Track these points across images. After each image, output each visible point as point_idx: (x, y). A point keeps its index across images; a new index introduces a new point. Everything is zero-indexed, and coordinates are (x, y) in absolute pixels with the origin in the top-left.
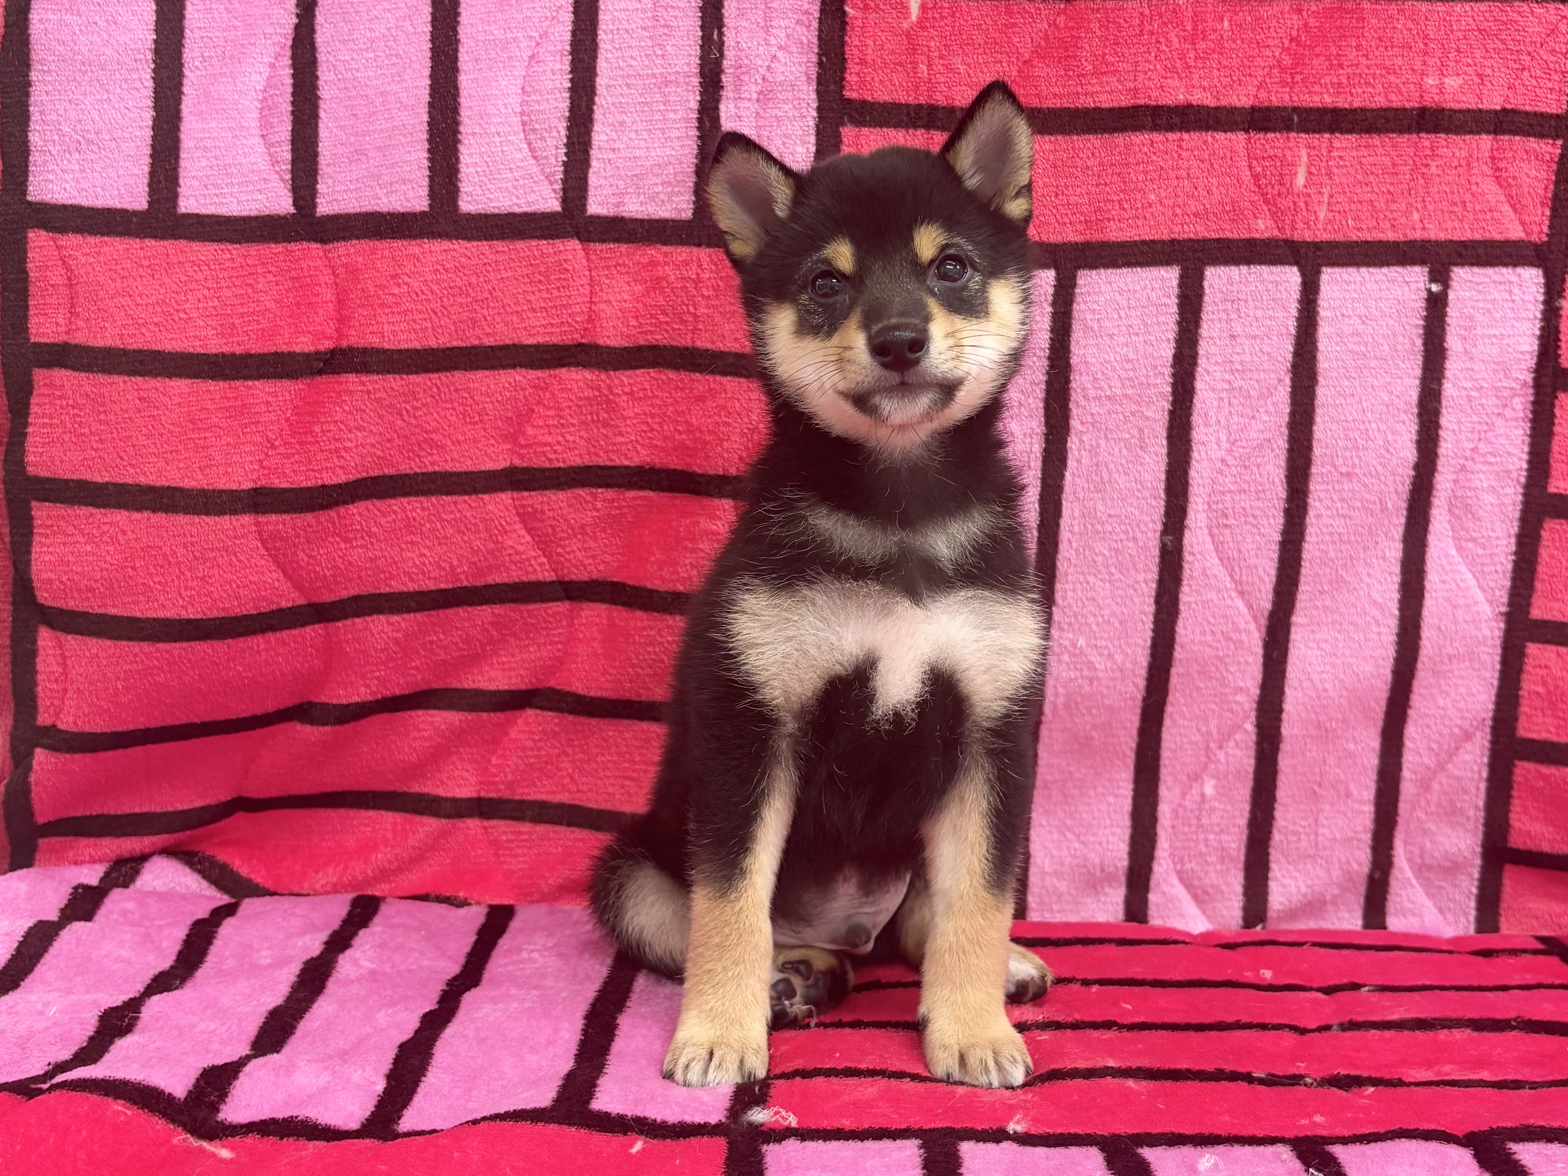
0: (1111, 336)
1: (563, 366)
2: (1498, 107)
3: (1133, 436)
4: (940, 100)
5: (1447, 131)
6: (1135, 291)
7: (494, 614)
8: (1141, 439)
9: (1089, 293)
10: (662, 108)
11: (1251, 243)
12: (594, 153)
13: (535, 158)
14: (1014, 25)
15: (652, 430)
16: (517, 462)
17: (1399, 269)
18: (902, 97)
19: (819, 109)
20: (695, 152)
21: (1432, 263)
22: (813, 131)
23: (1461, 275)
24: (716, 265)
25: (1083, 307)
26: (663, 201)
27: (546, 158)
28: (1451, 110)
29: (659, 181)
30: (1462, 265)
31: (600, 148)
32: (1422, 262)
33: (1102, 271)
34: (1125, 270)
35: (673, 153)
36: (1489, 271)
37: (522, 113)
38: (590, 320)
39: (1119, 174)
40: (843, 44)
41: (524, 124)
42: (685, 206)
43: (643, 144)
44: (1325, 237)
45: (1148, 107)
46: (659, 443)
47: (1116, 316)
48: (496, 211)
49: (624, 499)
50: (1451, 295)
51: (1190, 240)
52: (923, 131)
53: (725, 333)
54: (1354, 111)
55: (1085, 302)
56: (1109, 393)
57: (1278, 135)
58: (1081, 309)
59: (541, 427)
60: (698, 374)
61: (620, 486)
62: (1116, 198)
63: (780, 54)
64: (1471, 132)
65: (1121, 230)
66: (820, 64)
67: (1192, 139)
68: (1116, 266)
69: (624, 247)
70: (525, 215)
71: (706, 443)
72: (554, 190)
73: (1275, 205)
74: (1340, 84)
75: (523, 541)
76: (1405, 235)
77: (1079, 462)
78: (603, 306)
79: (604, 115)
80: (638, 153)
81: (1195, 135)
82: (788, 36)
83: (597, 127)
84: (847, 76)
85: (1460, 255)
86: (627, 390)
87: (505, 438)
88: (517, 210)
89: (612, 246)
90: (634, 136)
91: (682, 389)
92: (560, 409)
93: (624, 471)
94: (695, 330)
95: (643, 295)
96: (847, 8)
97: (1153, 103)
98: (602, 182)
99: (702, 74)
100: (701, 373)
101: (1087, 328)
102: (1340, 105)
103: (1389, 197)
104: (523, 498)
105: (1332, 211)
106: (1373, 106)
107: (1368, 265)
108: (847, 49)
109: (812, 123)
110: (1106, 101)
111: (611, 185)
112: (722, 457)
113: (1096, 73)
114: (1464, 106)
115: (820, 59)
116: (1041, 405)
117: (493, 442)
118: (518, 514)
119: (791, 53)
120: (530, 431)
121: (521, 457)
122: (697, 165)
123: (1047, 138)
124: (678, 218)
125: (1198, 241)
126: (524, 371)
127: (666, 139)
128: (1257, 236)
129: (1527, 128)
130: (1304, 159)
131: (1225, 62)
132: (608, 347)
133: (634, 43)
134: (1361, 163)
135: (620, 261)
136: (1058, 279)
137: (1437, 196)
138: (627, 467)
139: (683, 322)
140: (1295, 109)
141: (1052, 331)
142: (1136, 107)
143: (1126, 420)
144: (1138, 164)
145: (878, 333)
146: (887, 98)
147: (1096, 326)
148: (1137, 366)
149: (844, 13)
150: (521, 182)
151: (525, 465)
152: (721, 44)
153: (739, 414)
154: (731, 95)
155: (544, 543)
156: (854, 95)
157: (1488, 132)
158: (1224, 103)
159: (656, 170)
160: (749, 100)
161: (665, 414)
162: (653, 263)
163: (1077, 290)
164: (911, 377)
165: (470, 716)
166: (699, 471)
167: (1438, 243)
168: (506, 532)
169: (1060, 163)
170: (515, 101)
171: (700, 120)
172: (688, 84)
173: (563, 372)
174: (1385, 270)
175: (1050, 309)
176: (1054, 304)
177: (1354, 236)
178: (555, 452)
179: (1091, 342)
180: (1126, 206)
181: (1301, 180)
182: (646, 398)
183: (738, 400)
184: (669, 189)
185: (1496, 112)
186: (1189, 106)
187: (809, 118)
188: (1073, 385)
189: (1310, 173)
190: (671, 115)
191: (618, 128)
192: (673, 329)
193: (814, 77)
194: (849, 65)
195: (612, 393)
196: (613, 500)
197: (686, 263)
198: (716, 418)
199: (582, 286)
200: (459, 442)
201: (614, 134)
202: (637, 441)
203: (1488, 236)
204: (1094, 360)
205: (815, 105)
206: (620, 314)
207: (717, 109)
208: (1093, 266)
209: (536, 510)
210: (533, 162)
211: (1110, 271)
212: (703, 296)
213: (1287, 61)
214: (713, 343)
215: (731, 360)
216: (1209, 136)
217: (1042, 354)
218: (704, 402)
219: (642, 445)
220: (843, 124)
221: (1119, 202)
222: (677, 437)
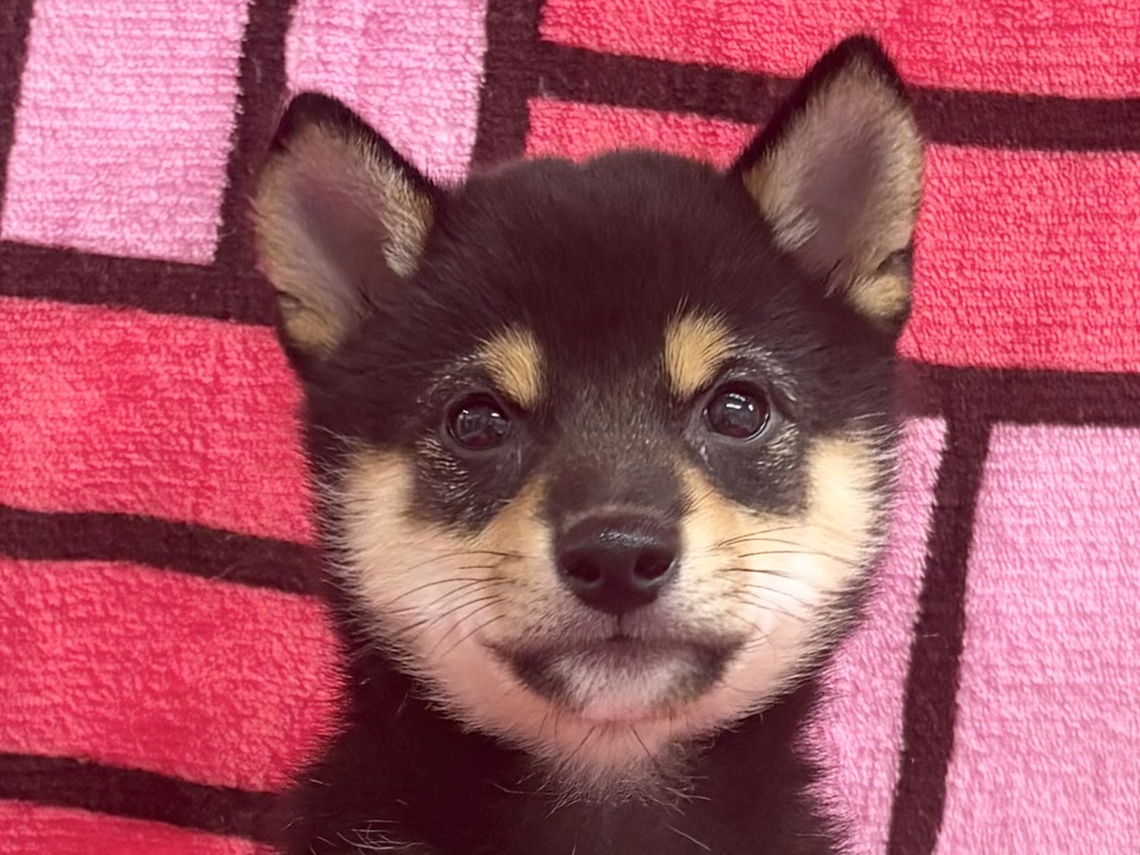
0: (1052, 564)
3: (1081, 771)
4: (737, 58)
6: (1107, 475)
8: (1098, 778)
9: (1013, 471)
10: (169, 33)
12: (25, 116)
15: (98, 685)
19: (489, 59)
20: (230, 127)
22: (472, 103)
24: (255, 360)
25: (998, 499)
26: (156, 223)
29: (152, 180)
31: (36, 106)
33: (1043, 429)
34: (1089, 431)
35: (185, 126)
39: (1090, 235)
42: (201, 236)
43: (124, 104)
46: (111, 714)
47: (1064, 523)
49: (32, 825)
52: (697, 118)
53: (263, 500)
55: (1003, 490)
56: (1039, 680)
58: (993, 504)
60: (200, 580)
62: (1082, 283)
65: (1088, 348)
68: (1071, 420)
69: (70, 311)
71: (207, 721)
77: (968, 814)
78: (17, 427)
79: (50, 38)
80: (112, 121)
83: (34, 63)
86: (54, 600)
89: (45, 305)
90: (108, 88)
91: (165, 607)
93: (33, 766)
94: (202, 490)
95: (102, 411)
98: (36, 174)
100: (207, 576)
101: (1003, 543)
109: (472, 86)
110: (1073, 85)
111: (54, 183)
112: (239, 751)
113: (1059, 25)
116: (899, 692)
122: (231, 155)
123: (949, 150)
124: (186, 258)
127: (172, 96)
132: (23, 511)
135: (60, 339)
136: (951, 437)
138: (39, 758)
139: (178, 469)
141: (932, 544)
143: (1071, 736)
145: (578, 531)
146: (628, 46)
147: (1022, 540)
148: (1101, 628)
153: (279, 667)
154: (311, 17)
156: (563, 36)
159: (148, 159)
160: (348, 30)
161: (127, 655)
162: (127, 348)
163: (989, 465)
164: (637, 626)
166: (188, 776)
169: (972, 204)
171: (244, 63)
175: (929, 499)
176: (938, 489)
179: (1011, 572)
180: (1100, 301)
182: (91, 619)
183: (280, 637)
184: (173, 199)
187: (467, 76)
188: (967, 656)
190: (187, 50)
191: (77, 68)
192: (158, 484)
195: (22, 605)
197: (194, 351)
198: (234, 671)
201: (67, 78)
202: (66, 707)
204: (1013, 609)
205: (481, 50)
206: (51, 446)
207: (280, 43)
208: (1024, 418)
211: (1058, 430)
212: (223, 419)
214: (237, 517)
215: (270, 555)
217: (907, 591)
218: (209, 638)
219: (76, 715)
220: (534, 93)
221: (1088, 291)
222: (149, 703)
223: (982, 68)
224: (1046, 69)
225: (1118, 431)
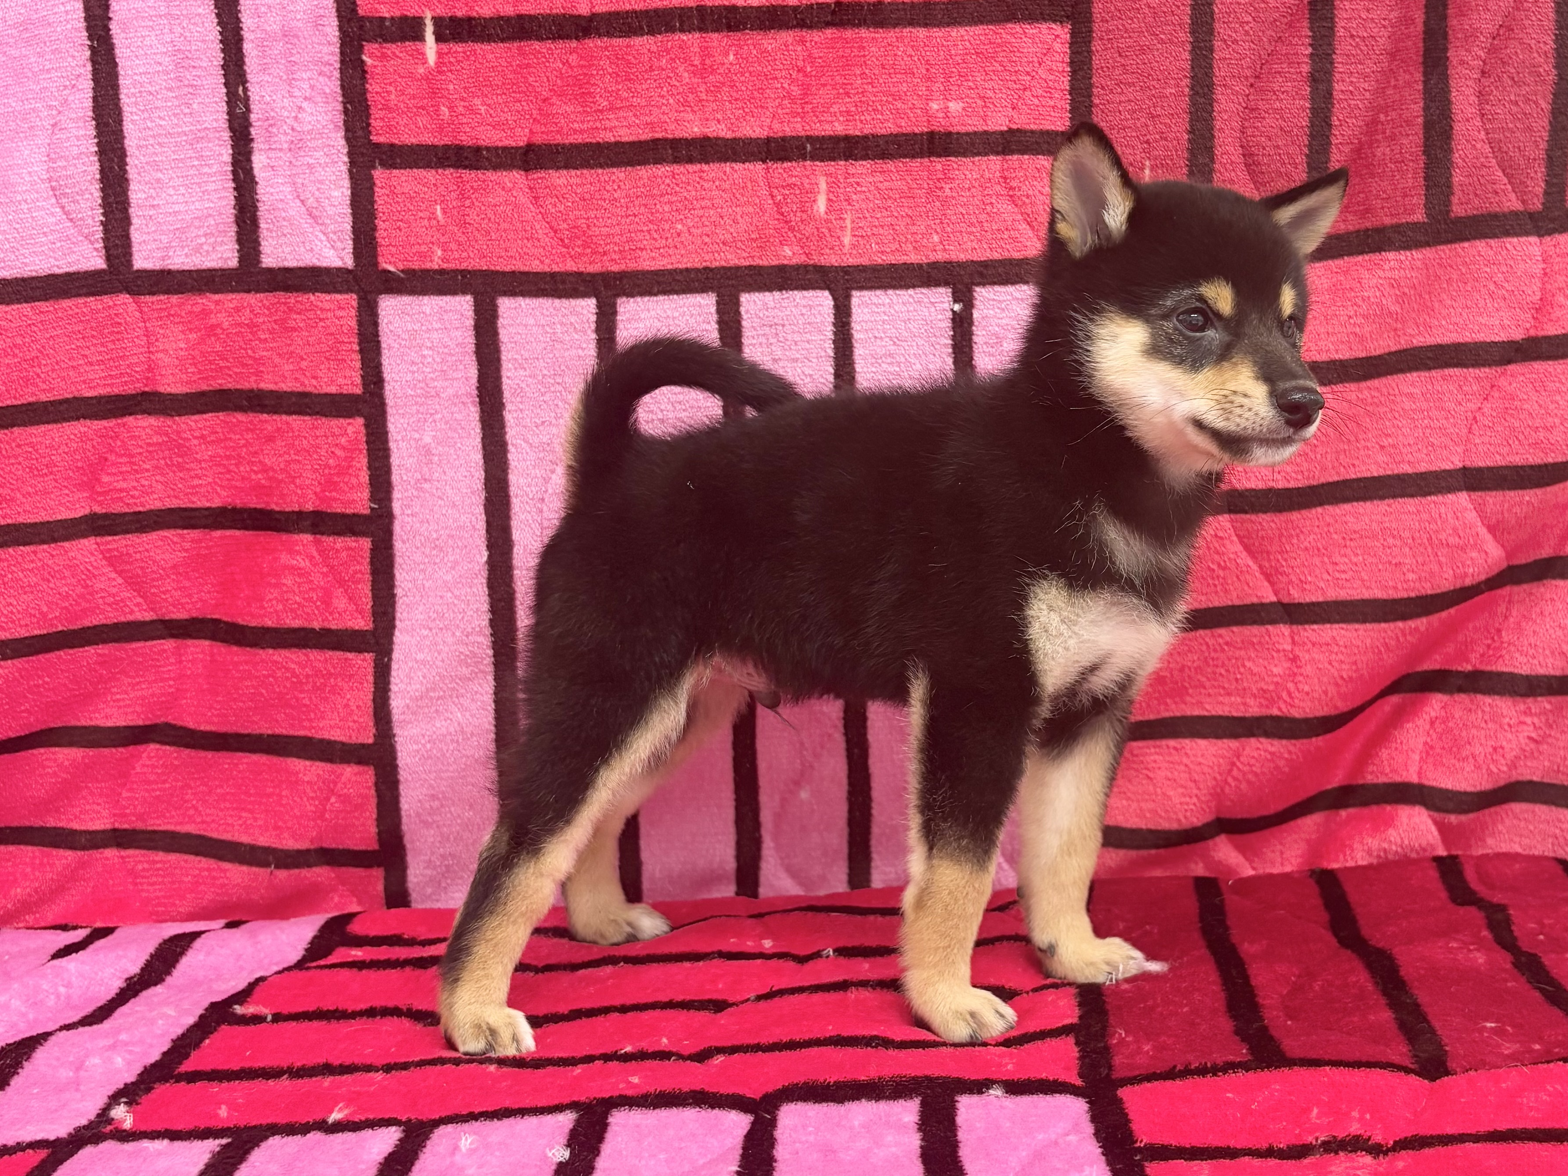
1: (130, 414)
2: (1006, 129)
4: (465, 140)
5: (957, 154)
6: (674, 318)
7: (99, 655)
9: (629, 319)
10: (196, 163)
11: (782, 269)
12: (134, 211)
13: (71, 220)
14: (528, 66)
15: (228, 471)
16: (97, 509)
17: (924, 290)
18: (427, 139)
19: (350, 154)
20: (233, 203)
21: (954, 284)
22: (346, 176)
23: (983, 295)
24: (269, 309)
25: (625, 333)
26: (207, 252)
27: (81, 219)
28: (958, 133)
29: (201, 232)
30: (984, 285)
31: (139, 206)
32: (946, 284)
33: (639, 299)
34: (661, 298)
35: (212, 205)
36: (1010, 289)
37: (50, 180)
38: (150, 369)
39: (645, 205)
40: (365, 92)
41: (53, 189)
42: (230, 255)
43: (181, 199)
44: (852, 261)
45: (666, 140)
46: (238, 484)
48: (34, 274)
49: (211, 540)
50: (976, 314)
51: (724, 268)
52: (452, 170)
53: (286, 374)
54: (866, 137)
55: (627, 329)
57: (794, 164)
58: (623, 335)
59: (115, 474)
60: (265, 415)
61: (205, 527)
62: (645, 229)
63: (305, 105)
64: (978, 154)
65: (654, 259)
66: (346, 111)
67: (713, 170)
68: (652, 293)
69: (175, 299)
70: (68, 274)
71: (281, 481)
72: (96, 249)
73: (799, 231)
74: (848, 112)
75: (114, 583)
76: (927, 257)
78: (161, 355)
79: (139, 174)
80: (176, 208)
81: (714, 166)
82: (312, 87)
83: (133, 186)
84: (372, 121)
85: (981, 275)
86: (197, 434)
87: (81, 486)
88: (57, 271)
89: (162, 297)
90: (172, 192)
91: (252, 431)
92: (131, 456)
94: (258, 374)
95: (199, 343)
96: (364, 58)
97: (670, 136)
98: (145, 237)
99: (231, 128)
100: (268, 413)
102: (851, 132)
103: (909, 220)
104: (108, 543)
105: (855, 236)
106: (884, 132)
107: (894, 287)
108: (369, 96)
109: (344, 168)
110: (626, 135)
111: (155, 240)
112: (298, 494)
113: (612, 109)
114: (970, 129)
115: (345, 108)
117: (67, 492)
118: (105, 558)
119: (316, 103)
120: (106, 479)
121: (100, 504)
122: (236, 216)
123: (573, 172)
124: (225, 266)
125: (730, 268)
126: (88, 422)
127: (203, 192)
128: (786, 262)
129: (1035, 146)
130: (823, 186)
131: (735, 94)
132: (170, 394)
133: (159, 104)
134: (877, 188)
135: (172, 312)
136: (599, 307)
137: (953, 218)
139: (244, 365)
140: (809, 138)
142: (655, 141)
144: (662, 195)
146: (414, 141)
149: (363, 62)
150: (59, 244)
151: (104, 511)
152: (247, 98)
154: (262, 146)
155: (135, 583)
156: (382, 139)
157: (997, 153)
158: (738, 135)
159: (197, 223)
160: (281, 150)
161: (240, 456)
162: (205, 313)
163: (619, 318)
165: (91, 752)
167: (960, 265)
168: (95, 576)
169: (587, 196)
170: (40, 169)
171: (234, 172)
172: (219, 139)
173: (130, 420)
174: (911, 291)
175: (594, 335)
176: (597, 330)
177: (879, 260)
178: (133, 497)
180: (656, 236)
181: (821, 205)
182: (219, 441)
183: (305, 438)
184: (212, 240)
185: (1002, 133)
186: (706, 138)
187: (340, 164)
189: (829, 200)
190: (206, 170)
191: (156, 185)
192: (236, 373)
193: (341, 124)
194: (373, 111)
195: (181, 438)
196: (200, 541)
197: (237, 310)
198: (287, 456)
199: (137, 337)
200: (29, 494)
201: (152, 191)
202: (216, 484)
203: (1006, 255)
205: (346, 151)
206: (177, 362)
207: (249, 160)
209: (122, 554)
210: (69, 224)
211: (646, 299)
212: (260, 340)
213: (796, 91)
215: (294, 399)
216: (727, 167)
218: (274, 442)
219: (221, 486)
220: (374, 168)
221: (649, 231)
222: (254, 477)
223: (582, 132)
224: (611, 130)
225: (675, 296)
